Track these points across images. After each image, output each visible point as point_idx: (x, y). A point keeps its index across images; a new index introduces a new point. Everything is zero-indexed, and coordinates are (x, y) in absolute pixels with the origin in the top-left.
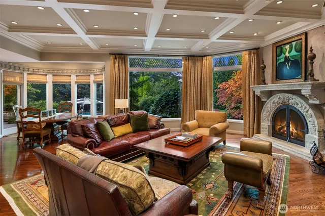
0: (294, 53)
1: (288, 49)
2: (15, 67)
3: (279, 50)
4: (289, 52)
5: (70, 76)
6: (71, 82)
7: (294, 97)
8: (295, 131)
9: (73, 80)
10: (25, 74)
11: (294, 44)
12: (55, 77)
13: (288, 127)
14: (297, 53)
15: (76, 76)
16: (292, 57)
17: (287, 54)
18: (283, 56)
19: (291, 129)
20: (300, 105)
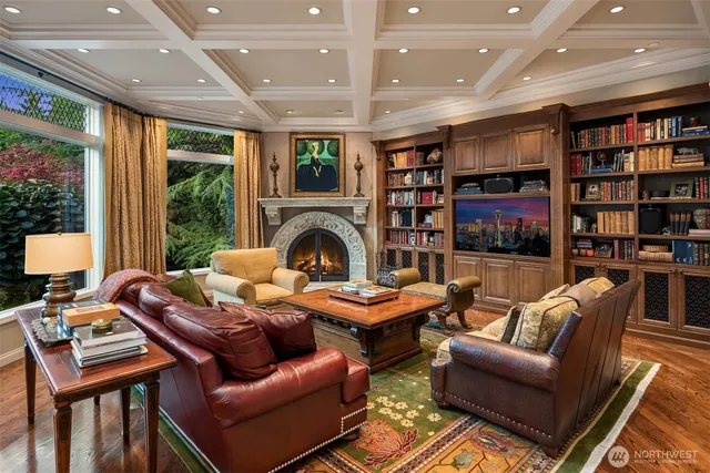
0: (325, 155)
1: (317, 148)
3: (300, 146)
4: (319, 153)
7: (334, 217)
8: (329, 263)
11: (326, 143)
13: (318, 260)
14: (330, 157)
16: (324, 160)
17: (316, 155)
18: (307, 155)
19: (322, 263)
20: (341, 227)
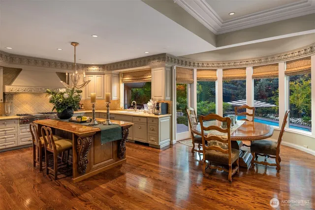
2: (182, 61)
5: (245, 68)
6: (245, 78)
9: (249, 74)
10: (195, 70)
12: (226, 72)
15: (254, 68)
